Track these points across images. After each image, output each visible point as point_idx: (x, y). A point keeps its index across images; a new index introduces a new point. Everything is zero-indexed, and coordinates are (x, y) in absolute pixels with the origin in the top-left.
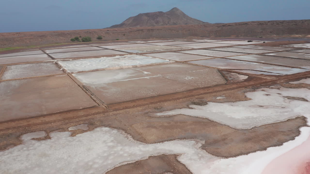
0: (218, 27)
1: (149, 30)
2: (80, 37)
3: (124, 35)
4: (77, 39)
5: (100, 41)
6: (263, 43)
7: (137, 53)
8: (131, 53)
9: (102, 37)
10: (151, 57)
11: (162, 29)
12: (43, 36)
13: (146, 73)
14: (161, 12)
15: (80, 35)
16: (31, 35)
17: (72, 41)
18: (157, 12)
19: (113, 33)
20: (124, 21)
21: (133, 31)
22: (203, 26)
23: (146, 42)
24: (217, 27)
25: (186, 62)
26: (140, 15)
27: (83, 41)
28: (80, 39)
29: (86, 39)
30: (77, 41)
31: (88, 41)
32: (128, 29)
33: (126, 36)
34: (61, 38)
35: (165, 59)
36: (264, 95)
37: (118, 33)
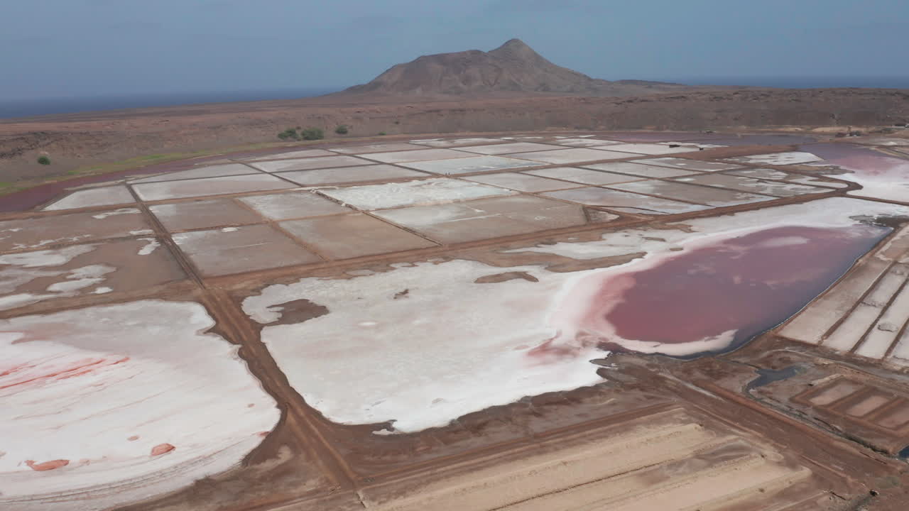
0: (617, 104)
1: (454, 110)
2: (299, 128)
3: (397, 123)
4: (291, 134)
5: (344, 137)
6: (698, 150)
8: (437, 175)
10: (477, 184)
13: (478, 211)
14: (476, 53)
15: (298, 123)
16: (194, 125)
17: (283, 139)
18: (465, 53)
19: (371, 118)
21: (417, 113)
22: (583, 101)
23: (451, 145)
24: (614, 105)
25: (536, 193)
26: (422, 61)
27: (306, 139)
28: (298, 133)
29: (312, 133)
30: (293, 137)
31: (317, 139)
32: (405, 109)
34: (256, 130)
35: (503, 188)
36: (623, 236)
37: (381, 117)
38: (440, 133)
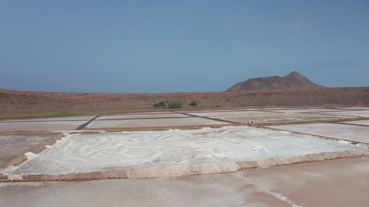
0: (366, 91)
1: (264, 94)
2: (167, 102)
3: (228, 100)
4: (162, 104)
5: (194, 108)
7: (250, 123)
9: (197, 102)
11: (283, 94)
12: (116, 99)
14: (278, 77)
15: (167, 99)
16: (102, 97)
17: (155, 107)
18: (271, 77)
19: (213, 98)
20: (231, 88)
21: (242, 96)
24: (364, 92)
26: (250, 81)
27: (170, 108)
28: (166, 104)
29: (174, 105)
30: (162, 107)
31: (177, 108)
32: (235, 93)
33: (231, 101)
34: (141, 102)
37: (220, 97)
38: (255, 106)
